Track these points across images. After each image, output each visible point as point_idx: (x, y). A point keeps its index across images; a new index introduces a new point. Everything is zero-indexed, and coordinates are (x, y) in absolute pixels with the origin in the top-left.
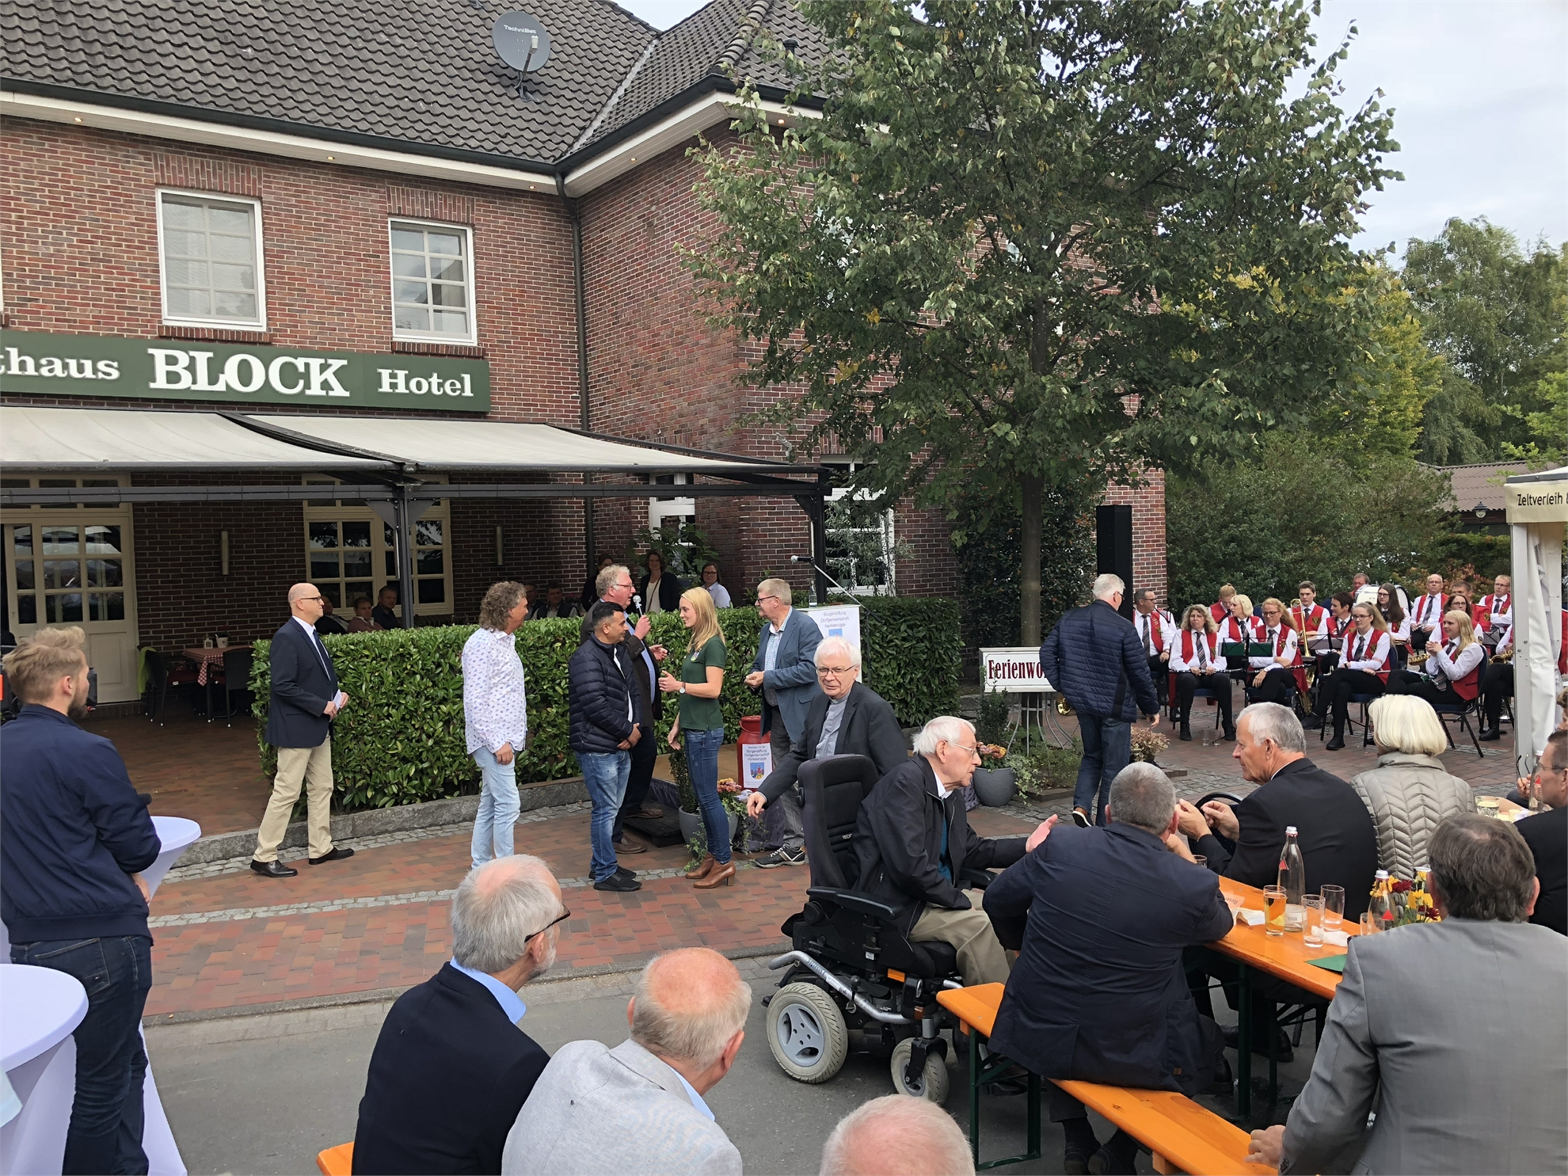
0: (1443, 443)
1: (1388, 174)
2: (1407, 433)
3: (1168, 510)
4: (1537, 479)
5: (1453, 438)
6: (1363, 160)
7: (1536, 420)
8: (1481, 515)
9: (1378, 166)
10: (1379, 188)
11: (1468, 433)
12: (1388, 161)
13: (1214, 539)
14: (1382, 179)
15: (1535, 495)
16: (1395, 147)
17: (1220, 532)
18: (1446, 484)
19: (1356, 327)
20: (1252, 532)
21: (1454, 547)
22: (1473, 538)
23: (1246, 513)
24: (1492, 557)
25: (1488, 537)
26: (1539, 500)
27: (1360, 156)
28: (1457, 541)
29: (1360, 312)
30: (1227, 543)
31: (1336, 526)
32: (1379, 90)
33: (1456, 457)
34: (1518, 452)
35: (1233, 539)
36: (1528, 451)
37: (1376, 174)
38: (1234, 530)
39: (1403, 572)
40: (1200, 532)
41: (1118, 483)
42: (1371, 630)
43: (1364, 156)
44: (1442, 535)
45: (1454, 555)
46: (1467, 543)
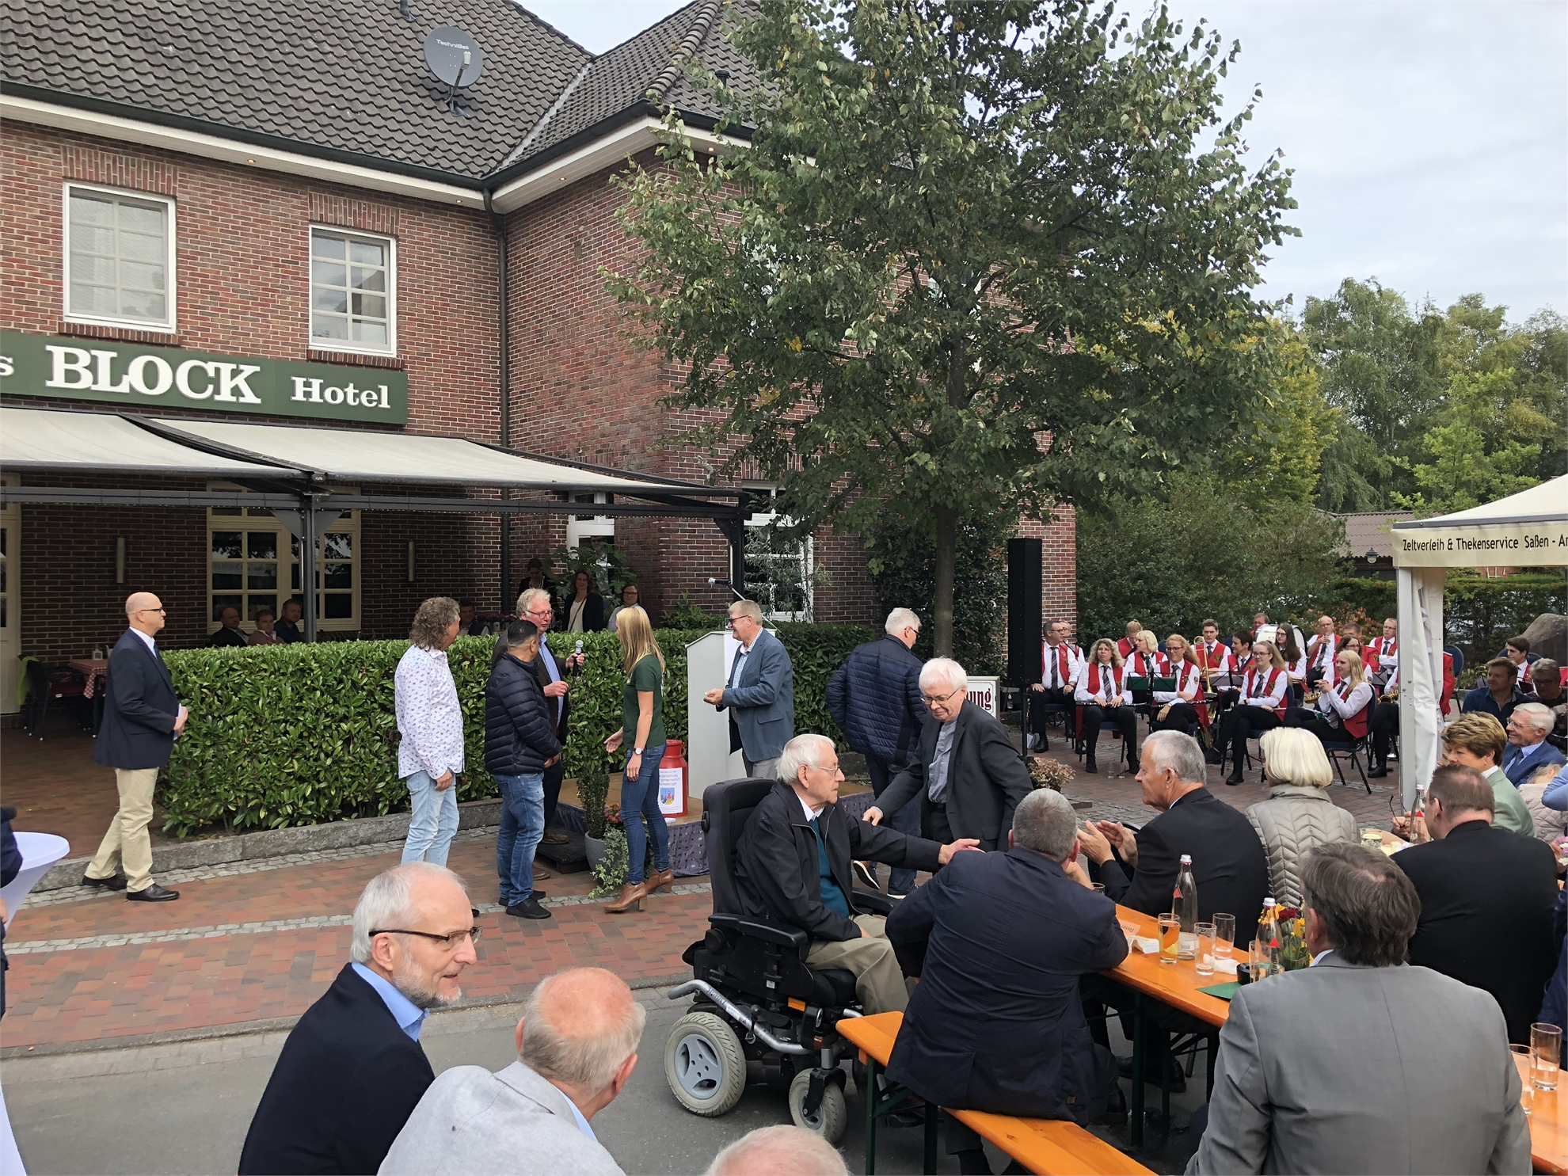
0: (1339, 489)
1: (1287, 230)
2: (1306, 480)
3: (1078, 547)
4: (1421, 526)
5: (1349, 487)
6: (1264, 215)
7: (1422, 472)
8: (1372, 560)
9: (1277, 222)
10: (1279, 243)
11: (1359, 481)
12: (1286, 218)
13: (1121, 576)
14: (1281, 235)
15: (1419, 541)
16: (1293, 205)
17: (1128, 569)
18: (1341, 529)
19: (1257, 374)
20: (1159, 570)
21: (1347, 591)
22: (1365, 582)
23: (1153, 552)
24: (1382, 602)
25: (1378, 582)
26: (1423, 546)
27: (1261, 211)
28: (1351, 585)
29: (1260, 359)
30: (1134, 580)
31: (1238, 567)
32: (1279, 150)
33: (1350, 505)
34: (1406, 501)
35: (1140, 576)
36: (1415, 500)
37: (1276, 229)
38: (1141, 567)
39: (1300, 614)
40: (1108, 569)
41: (1030, 517)
42: (1271, 668)
43: (1265, 212)
44: (1337, 579)
45: (1347, 599)
46: (1359, 587)
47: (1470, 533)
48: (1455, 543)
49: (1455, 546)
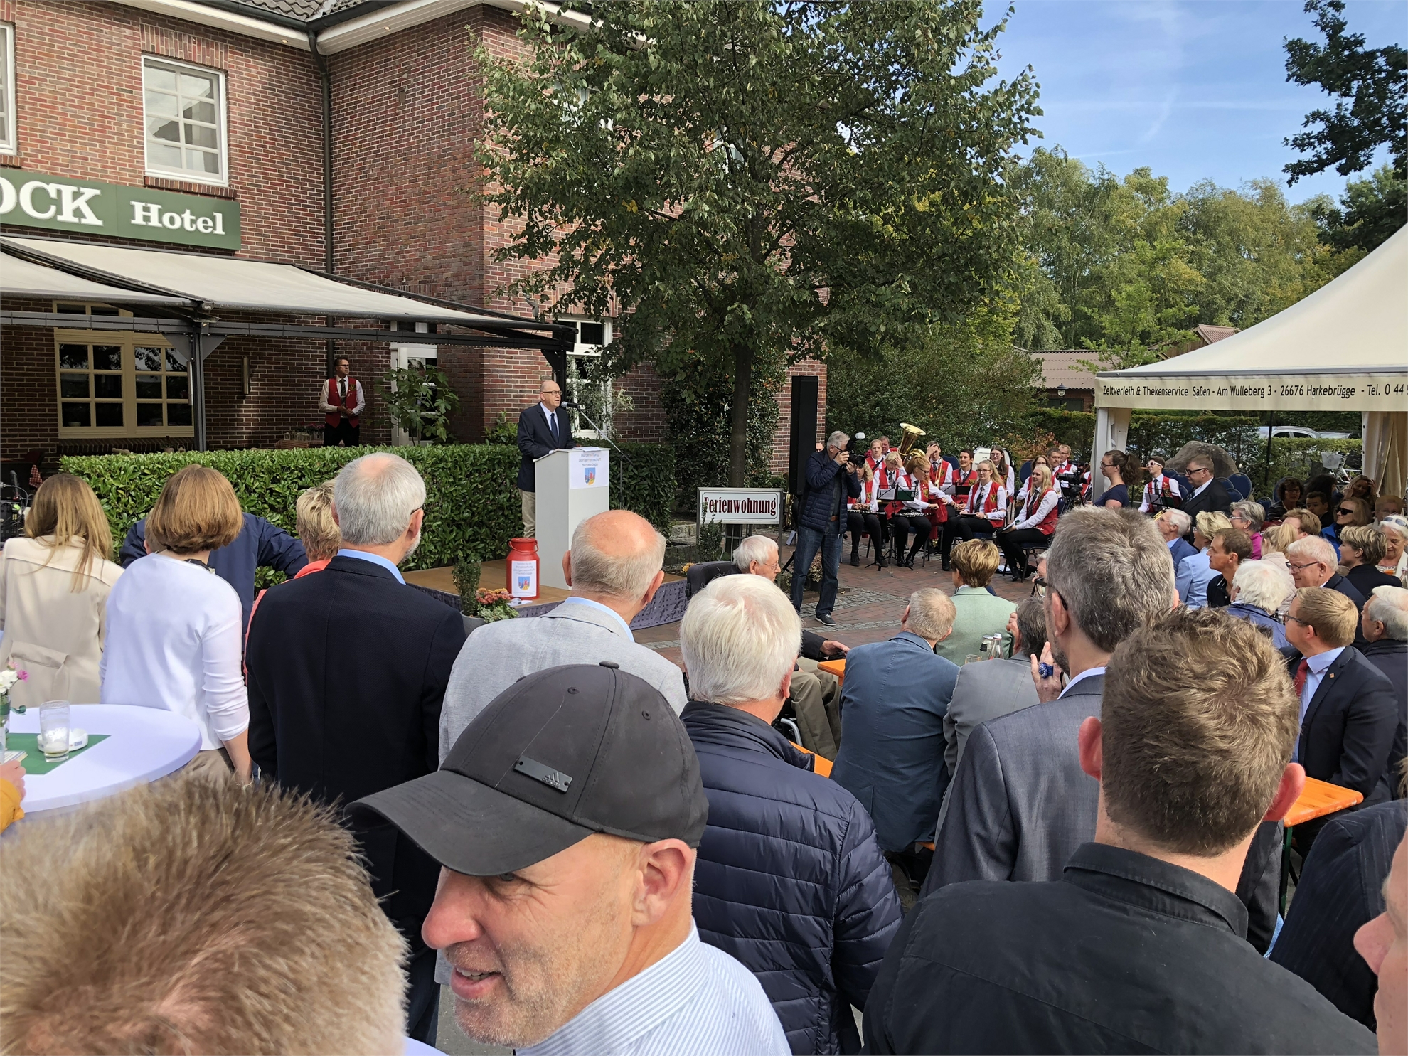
1: (1033, 132)
2: (1007, 321)
3: (828, 378)
4: (1117, 375)
6: (1015, 119)
8: (1061, 393)
9: (1026, 125)
10: (1025, 142)
12: (1033, 122)
13: (863, 403)
14: (1028, 136)
15: (1116, 387)
16: (1039, 112)
17: (868, 398)
18: (1038, 367)
19: (1004, 250)
20: (893, 399)
21: (1041, 418)
22: (1055, 412)
23: (888, 384)
24: (1067, 428)
25: (1065, 412)
26: (1118, 391)
27: (1013, 116)
28: (1043, 414)
29: (1009, 240)
30: (873, 407)
31: (955, 397)
32: (1030, 66)
34: (1092, 345)
35: (878, 404)
36: (1100, 345)
37: (1025, 131)
38: (879, 397)
39: (1002, 437)
40: (852, 398)
43: (1017, 116)
44: (1034, 408)
45: (1040, 425)
46: (1050, 415)
47: (1154, 383)
48: (1142, 390)
49: (1142, 392)
